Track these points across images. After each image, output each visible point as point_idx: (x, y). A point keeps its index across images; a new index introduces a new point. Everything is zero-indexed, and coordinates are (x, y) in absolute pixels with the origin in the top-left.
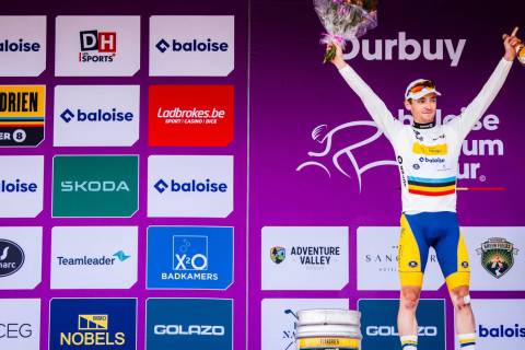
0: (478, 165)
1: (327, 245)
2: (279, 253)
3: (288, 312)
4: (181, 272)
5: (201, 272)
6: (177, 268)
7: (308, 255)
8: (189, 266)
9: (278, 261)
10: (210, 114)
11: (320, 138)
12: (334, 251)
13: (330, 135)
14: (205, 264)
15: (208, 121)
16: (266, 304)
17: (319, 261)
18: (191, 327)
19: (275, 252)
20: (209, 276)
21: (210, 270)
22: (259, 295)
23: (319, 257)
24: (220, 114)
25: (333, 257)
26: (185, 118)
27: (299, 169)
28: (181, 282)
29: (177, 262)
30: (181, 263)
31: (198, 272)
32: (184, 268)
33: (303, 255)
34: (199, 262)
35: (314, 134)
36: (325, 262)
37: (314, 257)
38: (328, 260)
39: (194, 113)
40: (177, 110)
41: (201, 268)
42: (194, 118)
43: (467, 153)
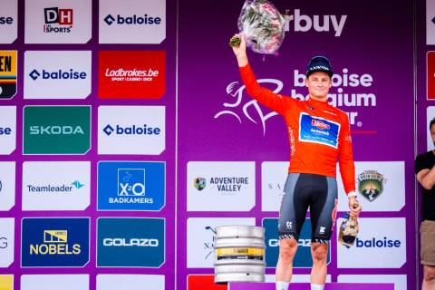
0: (356, 114)
1: (238, 176)
2: (201, 182)
3: (208, 228)
4: (123, 197)
5: (140, 197)
6: (121, 194)
7: (224, 184)
8: (130, 192)
9: (200, 189)
10: (147, 73)
11: (233, 93)
12: (244, 180)
13: (240, 90)
14: (143, 191)
15: (146, 79)
16: (191, 222)
17: (232, 188)
18: (132, 241)
19: (198, 181)
20: (147, 201)
21: (147, 195)
22: (185, 215)
23: (232, 185)
24: (155, 73)
25: (243, 185)
26: (127, 76)
27: (216, 117)
28: (125, 205)
29: (121, 189)
30: (124, 190)
31: (137, 197)
32: (127, 194)
33: (219, 184)
34: (139, 190)
35: (229, 89)
36: (237, 189)
37: (228, 185)
38: (239, 188)
39: (134, 73)
40: (121, 71)
41: (140, 194)
42: (134, 77)
43: (347, 104)
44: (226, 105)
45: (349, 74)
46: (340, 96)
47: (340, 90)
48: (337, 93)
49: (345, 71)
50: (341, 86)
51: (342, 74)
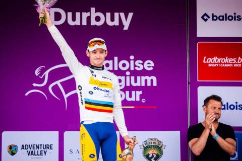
0: (140, 92)
1: (45, 143)
2: (13, 149)
7: (32, 150)
9: (13, 154)
11: (41, 75)
12: (49, 147)
13: (47, 73)
17: (39, 154)
19: (11, 147)
23: (39, 150)
25: (48, 151)
27: (27, 94)
33: (29, 150)
35: (37, 73)
36: (44, 154)
37: (36, 151)
38: (45, 153)
43: (134, 84)
44: (35, 85)
45: (135, 60)
46: (128, 78)
47: (128, 73)
48: (126, 76)
49: (132, 57)
50: (129, 70)
51: (129, 60)
